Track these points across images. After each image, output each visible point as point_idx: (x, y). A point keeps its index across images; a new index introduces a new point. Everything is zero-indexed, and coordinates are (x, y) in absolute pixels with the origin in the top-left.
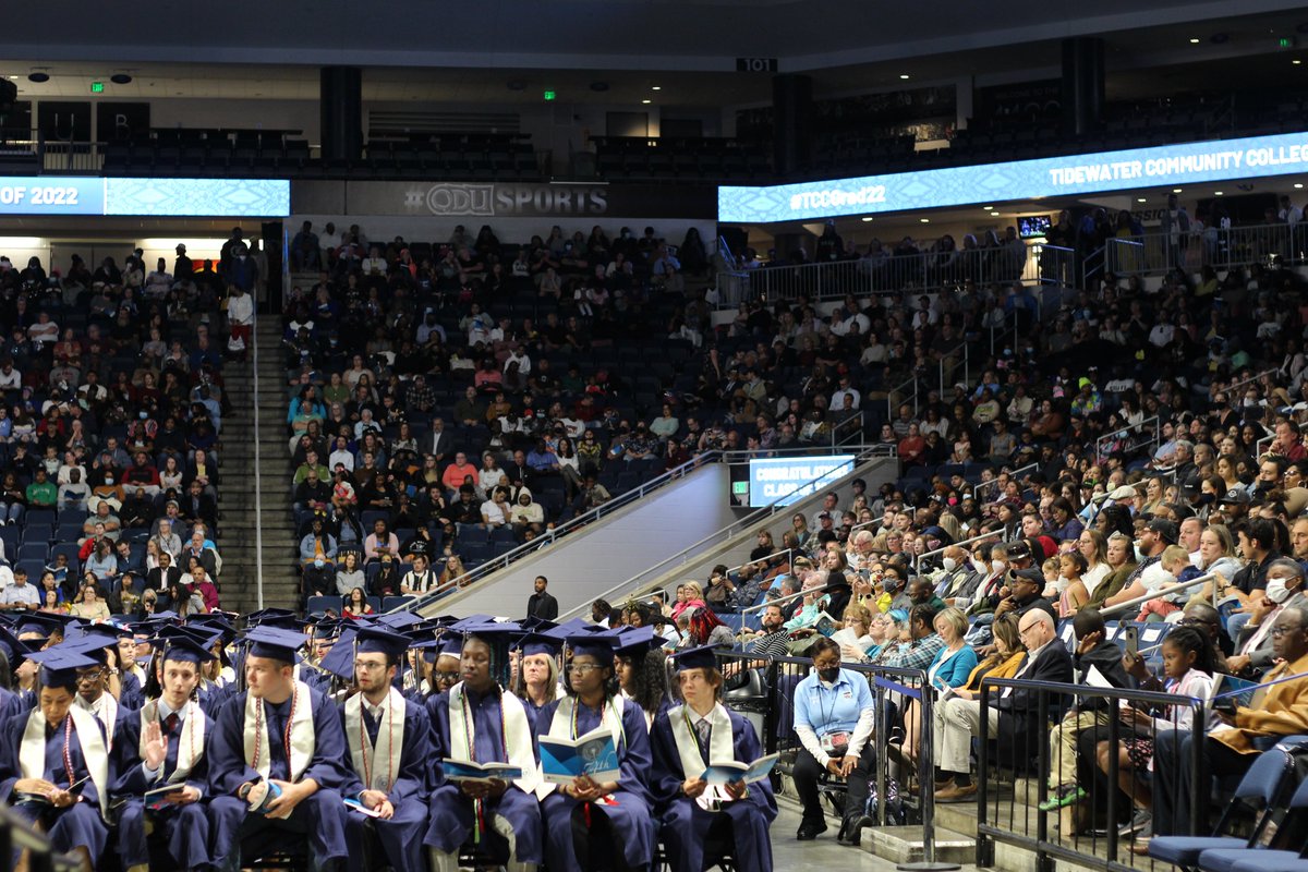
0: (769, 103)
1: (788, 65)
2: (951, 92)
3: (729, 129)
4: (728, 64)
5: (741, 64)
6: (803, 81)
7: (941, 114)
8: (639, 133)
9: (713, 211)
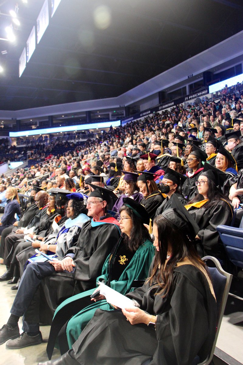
0: (15, 124)
1: (18, 119)
2: (36, 122)
3: (12, 126)
4: (11, 119)
5: (12, 119)
6: (20, 121)
7: (36, 124)
8: (1, 127)
9: (9, 135)
